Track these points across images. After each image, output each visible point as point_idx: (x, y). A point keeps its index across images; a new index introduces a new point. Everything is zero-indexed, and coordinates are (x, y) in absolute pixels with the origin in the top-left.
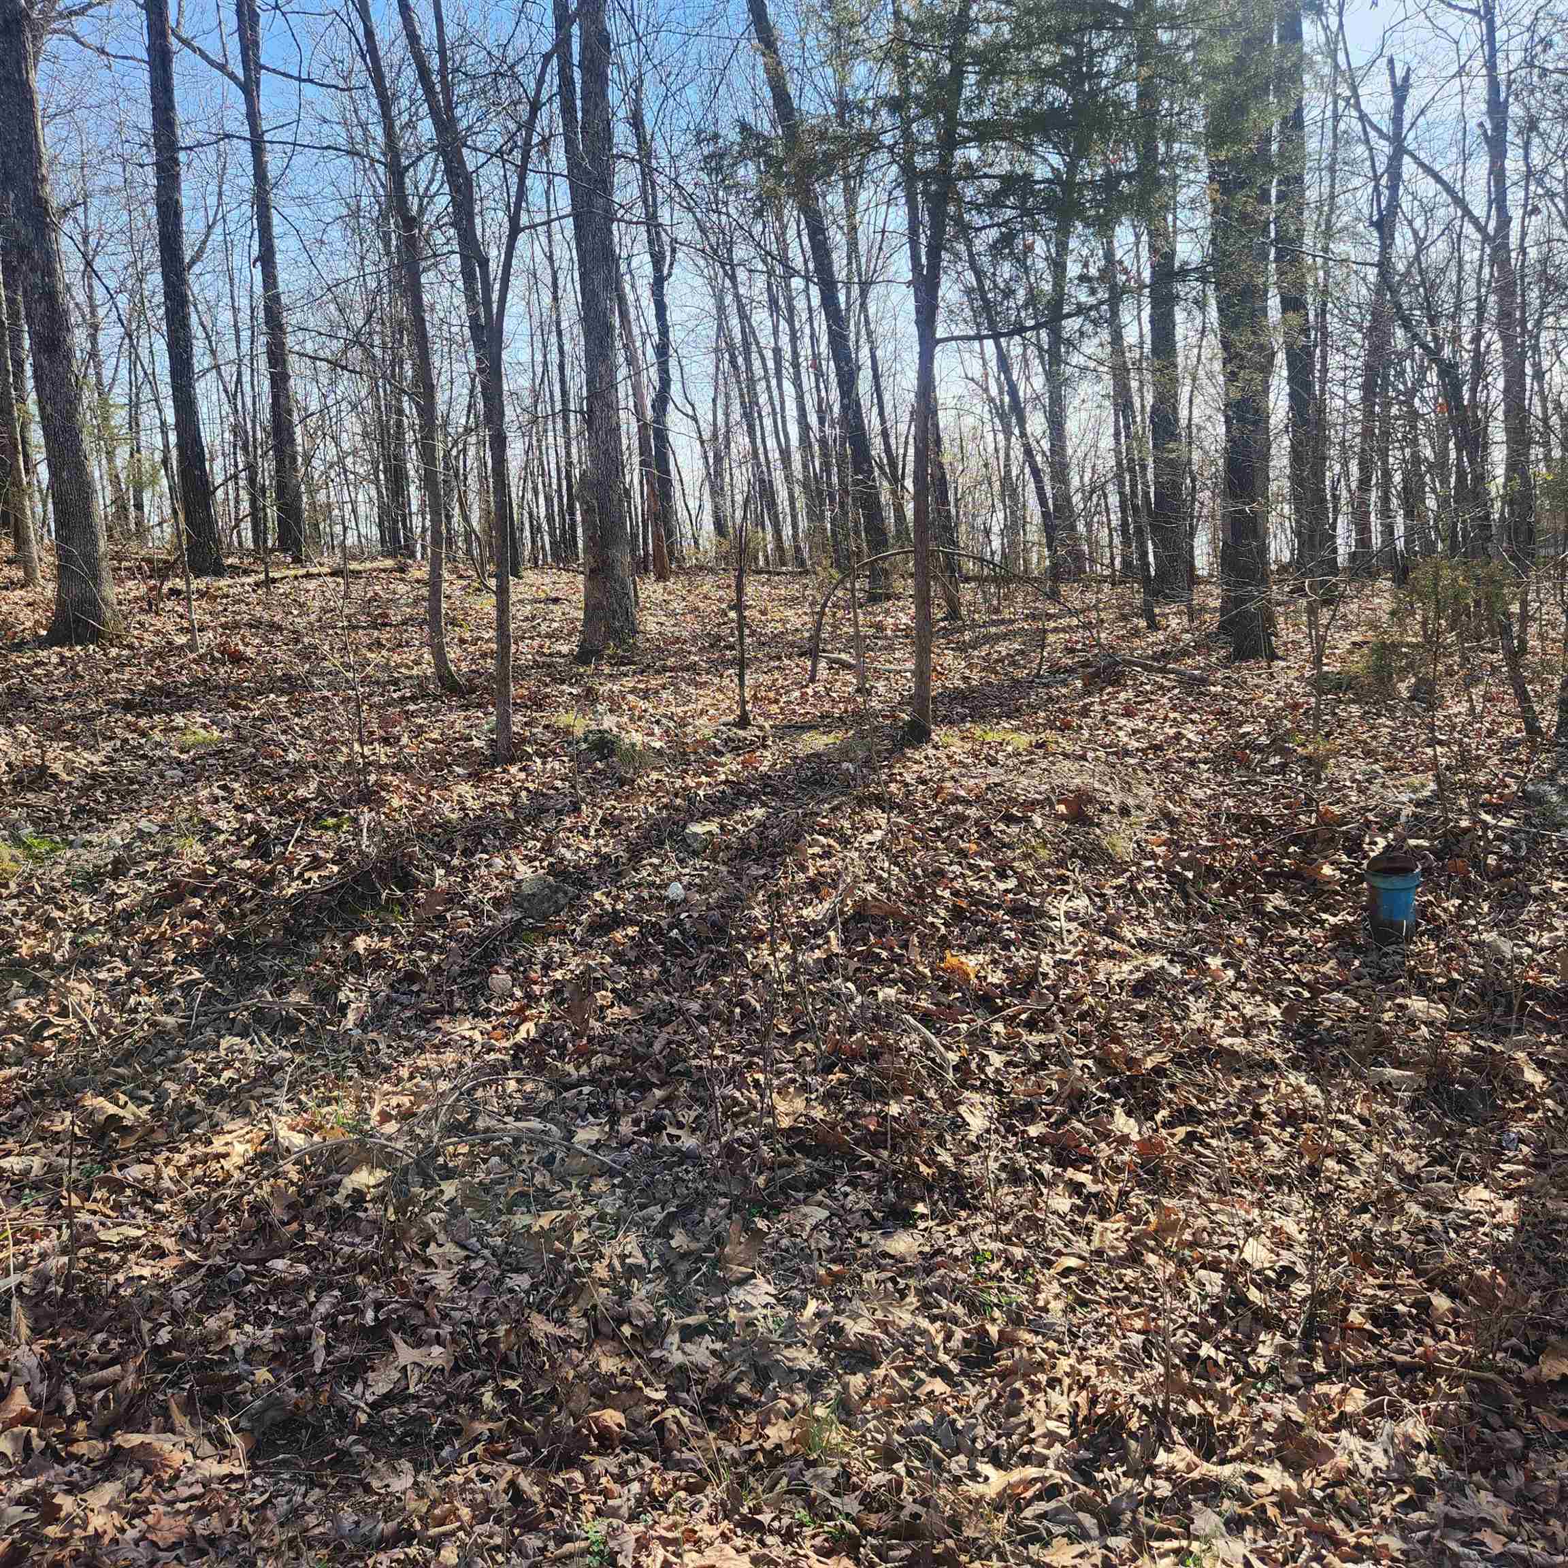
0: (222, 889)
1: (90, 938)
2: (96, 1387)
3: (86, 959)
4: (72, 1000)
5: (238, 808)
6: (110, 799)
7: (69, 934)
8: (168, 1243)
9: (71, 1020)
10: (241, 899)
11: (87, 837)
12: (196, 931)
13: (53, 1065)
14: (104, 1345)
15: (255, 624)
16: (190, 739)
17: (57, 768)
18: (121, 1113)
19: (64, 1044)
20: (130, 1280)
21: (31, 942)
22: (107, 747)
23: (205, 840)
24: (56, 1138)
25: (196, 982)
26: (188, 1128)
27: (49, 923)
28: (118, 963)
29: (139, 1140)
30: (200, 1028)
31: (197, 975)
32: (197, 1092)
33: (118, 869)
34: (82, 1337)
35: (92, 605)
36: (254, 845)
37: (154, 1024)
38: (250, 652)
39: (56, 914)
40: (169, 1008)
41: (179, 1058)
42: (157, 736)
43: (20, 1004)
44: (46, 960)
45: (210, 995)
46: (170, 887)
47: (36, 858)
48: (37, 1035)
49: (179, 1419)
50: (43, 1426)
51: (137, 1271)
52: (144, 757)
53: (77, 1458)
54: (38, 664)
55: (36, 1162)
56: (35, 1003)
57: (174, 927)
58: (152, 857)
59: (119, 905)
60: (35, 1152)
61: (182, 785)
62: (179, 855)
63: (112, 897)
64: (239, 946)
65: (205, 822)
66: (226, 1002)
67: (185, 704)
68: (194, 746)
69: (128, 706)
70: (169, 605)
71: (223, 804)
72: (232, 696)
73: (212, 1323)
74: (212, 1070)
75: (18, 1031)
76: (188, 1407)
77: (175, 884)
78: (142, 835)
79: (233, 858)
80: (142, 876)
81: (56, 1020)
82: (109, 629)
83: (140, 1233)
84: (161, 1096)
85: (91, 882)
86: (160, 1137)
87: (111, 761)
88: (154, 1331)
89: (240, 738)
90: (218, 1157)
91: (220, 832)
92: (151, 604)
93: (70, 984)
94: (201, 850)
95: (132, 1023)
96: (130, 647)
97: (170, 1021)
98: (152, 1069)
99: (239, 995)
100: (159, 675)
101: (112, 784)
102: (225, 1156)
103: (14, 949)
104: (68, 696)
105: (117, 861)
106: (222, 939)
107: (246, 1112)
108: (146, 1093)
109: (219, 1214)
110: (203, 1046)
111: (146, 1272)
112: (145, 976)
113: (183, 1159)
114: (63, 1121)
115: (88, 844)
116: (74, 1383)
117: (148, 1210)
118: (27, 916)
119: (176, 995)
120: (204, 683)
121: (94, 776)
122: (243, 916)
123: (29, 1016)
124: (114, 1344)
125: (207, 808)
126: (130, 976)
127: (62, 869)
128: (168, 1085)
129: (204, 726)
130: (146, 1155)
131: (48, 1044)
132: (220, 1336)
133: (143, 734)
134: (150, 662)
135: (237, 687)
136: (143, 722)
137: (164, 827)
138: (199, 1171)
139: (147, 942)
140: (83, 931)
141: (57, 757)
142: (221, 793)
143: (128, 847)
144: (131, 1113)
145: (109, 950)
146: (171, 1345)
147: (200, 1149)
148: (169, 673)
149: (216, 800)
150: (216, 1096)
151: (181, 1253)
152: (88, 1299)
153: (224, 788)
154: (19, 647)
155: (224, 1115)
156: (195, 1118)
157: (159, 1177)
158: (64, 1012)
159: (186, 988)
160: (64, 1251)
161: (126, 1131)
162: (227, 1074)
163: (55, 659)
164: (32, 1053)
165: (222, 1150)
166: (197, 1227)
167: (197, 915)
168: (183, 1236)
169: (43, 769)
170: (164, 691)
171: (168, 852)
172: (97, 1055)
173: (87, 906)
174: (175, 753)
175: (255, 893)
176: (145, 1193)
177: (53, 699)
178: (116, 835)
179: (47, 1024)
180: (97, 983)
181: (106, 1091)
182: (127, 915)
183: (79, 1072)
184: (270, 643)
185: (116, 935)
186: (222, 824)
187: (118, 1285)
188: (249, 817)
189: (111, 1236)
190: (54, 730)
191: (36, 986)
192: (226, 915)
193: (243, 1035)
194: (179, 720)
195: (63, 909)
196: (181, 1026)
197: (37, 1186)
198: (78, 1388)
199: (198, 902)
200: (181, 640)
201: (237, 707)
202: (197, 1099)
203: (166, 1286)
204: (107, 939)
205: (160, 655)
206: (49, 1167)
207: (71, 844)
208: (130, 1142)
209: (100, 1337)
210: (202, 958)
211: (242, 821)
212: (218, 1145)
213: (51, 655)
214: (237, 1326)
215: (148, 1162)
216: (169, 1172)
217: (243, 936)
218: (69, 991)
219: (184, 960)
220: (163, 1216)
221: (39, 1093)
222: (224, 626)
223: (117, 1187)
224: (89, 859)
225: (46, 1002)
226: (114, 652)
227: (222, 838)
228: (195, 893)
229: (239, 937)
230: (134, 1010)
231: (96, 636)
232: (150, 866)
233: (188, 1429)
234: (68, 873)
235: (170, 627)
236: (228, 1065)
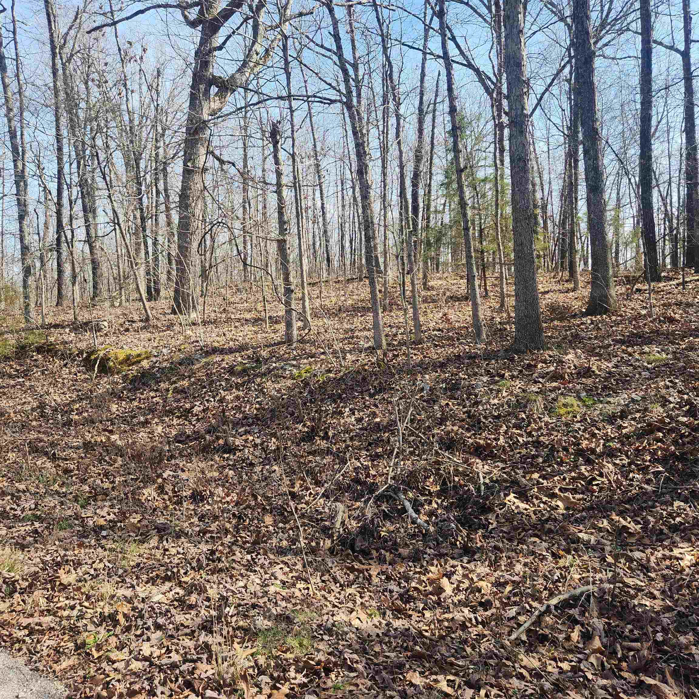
0: (672, 430)
1: (611, 444)
2: (630, 649)
3: (611, 454)
4: (605, 470)
5: (679, 392)
6: (617, 383)
7: (602, 441)
8: (657, 593)
9: (604, 479)
10: (682, 436)
11: (609, 399)
12: (660, 448)
13: (597, 497)
14: (631, 631)
15: (679, 304)
16: (652, 358)
17: (594, 368)
18: (629, 526)
19: (601, 489)
20: (641, 605)
21: (586, 442)
22: (615, 360)
23: (663, 406)
24: (600, 530)
25: (660, 472)
26: (661, 541)
27: (594, 435)
28: (624, 457)
29: (638, 540)
30: (663, 494)
31: (661, 469)
32: (663, 524)
33: (623, 415)
34: (622, 624)
35: (605, 298)
36: (688, 411)
37: (641, 488)
38: (677, 317)
39: (597, 432)
40: (648, 482)
41: (654, 507)
42: (637, 356)
43: (583, 468)
44: (593, 451)
45: (667, 479)
46: (647, 426)
47: (587, 406)
48: (590, 482)
49: (670, 680)
50: (609, 659)
51: (643, 602)
52: (631, 365)
53: (625, 679)
54: (582, 324)
55: (593, 539)
56: (589, 469)
57: (649, 444)
58: (638, 411)
59: (624, 431)
60: (592, 534)
61: (652, 379)
62: (651, 412)
63: (620, 427)
64: (682, 458)
65: (662, 397)
66: (676, 484)
67: (649, 341)
68: (654, 361)
69: (622, 342)
70: (636, 296)
71: (671, 390)
72: (671, 338)
73: (683, 639)
74: (670, 515)
75: (582, 479)
76: (675, 674)
77: (649, 425)
78: (633, 401)
79: (678, 415)
80: (634, 419)
81: (598, 478)
82: (612, 309)
83: (643, 584)
84: (647, 522)
85: (611, 419)
86: (647, 541)
87: (616, 366)
88: (655, 632)
89: (675, 358)
90: (677, 559)
91: (671, 402)
92: (628, 296)
93: (605, 463)
94: (662, 410)
95: (631, 485)
96: (621, 316)
97: (649, 488)
98: (641, 509)
99: (683, 482)
100: (635, 328)
101: (618, 377)
102: (682, 559)
103: (579, 444)
104: (596, 338)
105: (622, 411)
106: (674, 453)
107: (689, 540)
108: (639, 519)
109: (681, 587)
110: (666, 503)
111: (648, 603)
112: (637, 465)
113: (660, 555)
114: (605, 524)
115: (609, 403)
116: (621, 644)
117: (645, 574)
118: (584, 431)
119: (651, 476)
120: (657, 332)
121: (610, 373)
122: (684, 444)
123: (587, 474)
124: (636, 632)
125: (664, 391)
126: (630, 464)
127: (598, 412)
128: (649, 518)
129: (658, 352)
130: (641, 548)
131: (595, 487)
132: (687, 647)
133: (630, 355)
134: (630, 323)
135: (673, 333)
136: (630, 349)
137: (644, 398)
138: (668, 562)
139: (637, 449)
140: (608, 441)
141: (595, 364)
142: (670, 384)
143: (627, 405)
144: (633, 527)
145: (620, 451)
146: (664, 642)
147: (667, 553)
148: (639, 327)
149: (667, 387)
150: (674, 529)
151: (663, 600)
152: (622, 607)
153: (671, 381)
154: (574, 316)
155: (678, 539)
156: (664, 537)
157: (648, 560)
158: (601, 475)
159: (657, 474)
160: (609, 582)
161: (631, 535)
162: (678, 519)
163: (589, 322)
164: (587, 489)
165: (680, 556)
166: (670, 590)
167: (659, 440)
168: (663, 592)
169: (589, 368)
170: (637, 335)
171: (646, 410)
172: (616, 497)
173: (609, 430)
174: (645, 364)
175: (690, 434)
176: (642, 565)
177: (590, 339)
178: (622, 398)
179: (594, 479)
180: (615, 464)
181: (621, 514)
182: (627, 437)
183: (608, 502)
184: (687, 313)
185: (623, 444)
186: (671, 399)
187: (635, 606)
188: (686, 397)
189: (630, 581)
190: (591, 352)
191: (588, 462)
192: (675, 442)
193: (686, 501)
194: (646, 349)
195: (599, 429)
196: (654, 491)
197: (594, 549)
198: (623, 648)
199: (661, 435)
200: (644, 312)
201: (673, 343)
202: (664, 527)
203: (657, 613)
204: (618, 446)
205: (635, 319)
206: (598, 542)
207: (601, 402)
208: (633, 540)
209: (630, 627)
210: (663, 461)
211: (682, 399)
212: (676, 552)
213: (587, 320)
214: (695, 645)
215: (644, 552)
216: (653, 559)
217: (685, 453)
218: (604, 466)
219: (655, 461)
220: (652, 579)
221: (591, 508)
222: (664, 305)
223: (630, 560)
224: (610, 409)
225: (593, 469)
226: (614, 318)
227: (672, 405)
228: (659, 430)
229: (682, 454)
230: (632, 480)
231: (606, 311)
232: (638, 415)
233: (674, 687)
234: (601, 414)
235: (638, 307)
236: (679, 515)
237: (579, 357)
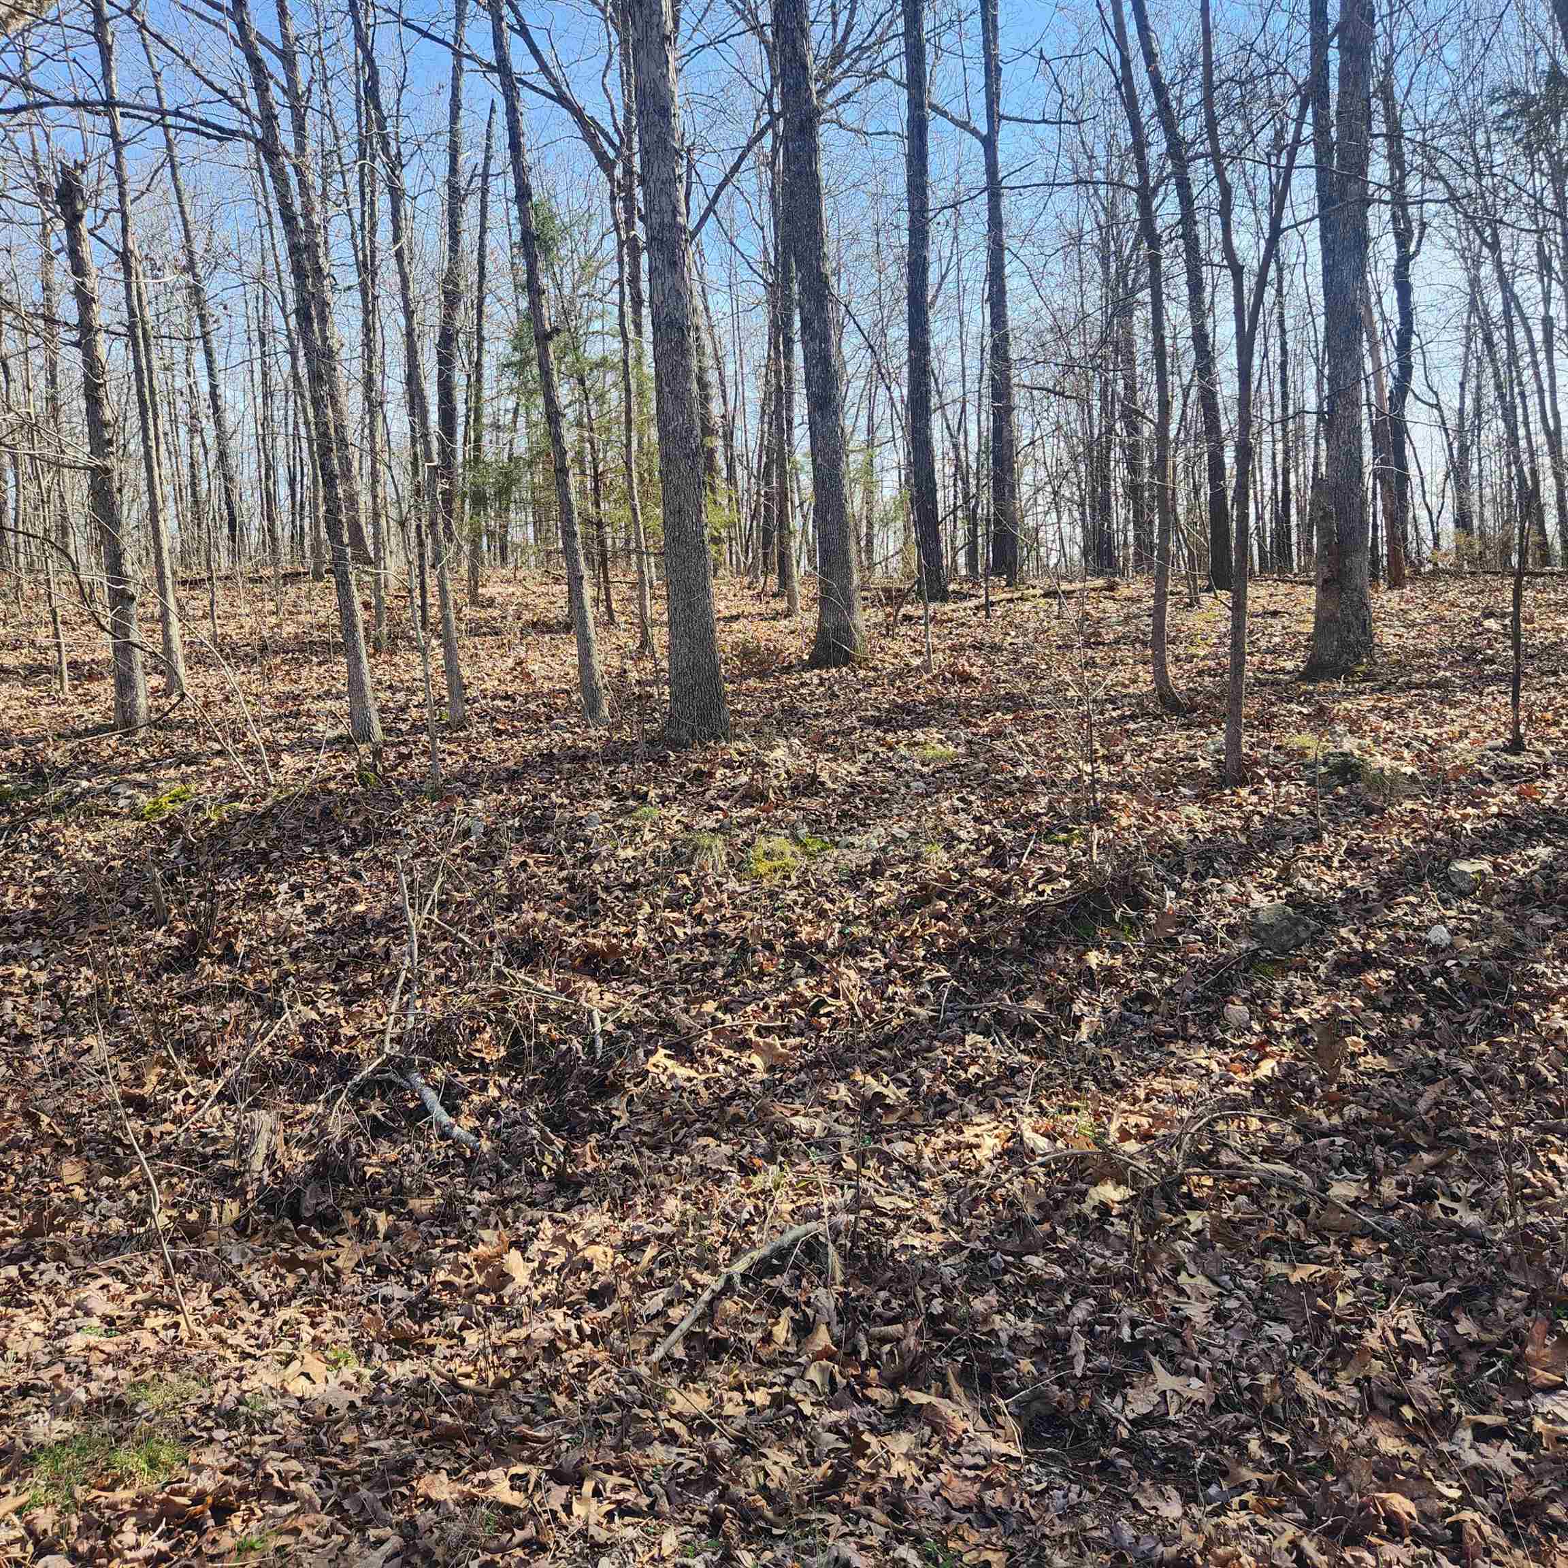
0: (963, 895)
1: (854, 929)
2: (884, 1340)
3: (853, 949)
4: (843, 984)
5: (977, 819)
6: (867, 807)
7: (837, 925)
8: (933, 1220)
9: (841, 1002)
10: (981, 906)
11: (850, 839)
12: (942, 931)
13: (829, 1039)
14: (886, 1303)
15: (977, 647)
16: (930, 753)
17: (824, 776)
18: (885, 1091)
19: (836, 1022)
20: (904, 1247)
21: (808, 928)
22: (862, 759)
23: (948, 848)
24: (832, 1106)
25: (941, 980)
26: (942, 1115)
27: (822, 914)
28: (878, 955)
29: (901, 1118)
30: (947, 1022)
31: (944, 973)
32: (946, 1082)
33: (876, 870)
34: (869, 1291)
35: (844, 632)
36: (990, 857)
37: (908, 1014)
38: (975, 672)
39: (828, 906)
40: (921, 1000)
41: (930, 1049)
42: (903, 751)
43: (801, 982)
44: (820, 946)
45: (955, 991)
46: (920, 889)
47: (811, 855)
48: (814, 1012)
49: (957, 1390)
50: (843, 1366)
51: (909, 1241)
52: (892, 769)
53: (874, 1402)
54: (803, 684)
55: (818, 1124)
56: (812, 983)
57: (923, 926)
58: (904, 860)
59: (878, 902)
60: (817, 1115)
61: (928, 795)
62: (927, 861)
63: (871, 894)
64: (979, 949)
65: (947, 831)
66: (970, 1001)
67: (923, 721)
68: (932, 760)
69: (878, 723)
70: (903, 630)
71: (962, 815)
72: (963, 713)
73: (978, 1305)
74: (959, 1062)
75: (800, 1005)
76: (965, 1376)
77: (924, 887)
78: (895, 840)
79: (973, 866)
80: (895, 877)
81: (830, 1000)
82: (859, 654)
83: (909, 1205)
84: (917, 1082)
85: (854, 879)
86: (918, 1119)
87: (866, 772)
88: (929, 1298)
89: (972, 754)
90: (970, 1147)
91: (961, 841)
92: (888, 631)
93: (842, 969)
94: (945, 856)
95: (890, 1010)
96: (875, 669)
97: (923, 1012)
98: (909, 1055)
99: (982, 995)
100: (900, 694)
101: (867, 793)
102: (978, 1146)
103: (795, 934)
104: (828, 712)
105: (875, 862)
106: (965, 942)
107: (992, 1108)
108: (903, 1076)
109: (976, 1200)
110: (950, 1040)
111: (917, 1243)
112: (901, 969)
113: (939, 1143)
114: (841, 1092)
115: (851, 846)
116: (866, 1333)
117: (913, 1185)
118: (805, 906)
119: (925, 989)
120: (939, 702)
121: (853, 785)
122: (984, 921)
123: (808, 994)
124: (895, 1304)
125: (949, 819)
126: (888, 967)
127: (831, 866)
128: (923, 1072)
129: (941, 742)
130: (907, 1134)
131: (824, 1020)
132: (986, 1320)
133: (891, 748)
134: (892, 684)
135: (967, 705)
136: (890, 737)
137: (913, 834)
138: (954, 1156)
139: (901, 937)
140: (849, 923)
141: (826, 768)
142: (961, 805)
143: (883, 850)
144: (894, 1094)
145: (870, 941)
146: (946, 1316)
147: (953, 1137)
148: (908, 692)
149: (956, 812)
150: (965, 1088)
151: (945, 1231)
152: (871, 1257)
153: (962, 799)
154: (788, 669)
155: (972, 1108)
156: (946, 1107)
157: (920, 1157)
158: (835, 994)
159: (936, 983)
160: (849, 1211)
161: (889, 1109)
162: (973, 1069)
163: (816, 681)
164: (810, 1027)
165: (974, 1141)
166: (957, 1209)
167: (941, 917)
168: (945, 1216)
169: (814, 778)
170: (905, 709)
171: (917, 856)
172: (863, 1036)
173: (852, 902)
174: (918, 766)
175: (994, 900)
176: (908, 1168)
177: (817, 715)
178: (872, 839)
179: (823, 1003)
180: (861, 970)
181: (872, 1069)
182: (884, 913)
183: (849, 1049)
184: (993, 664)
185: (876, 929)
186: (963, 834)
187: (893, 1251)
188: (987, 828)
189: (884, 1203)
190: (820, 743)
191: (813, 968)
192: (968, 919)
193: (986, 1033)
194: (920, 736)
195: (832, 901)
196: (931, 1019)
197: (820, 1146)
198: (871, 1339)
199: (944, 905)
200: (916, 662)
201: (968, 724)
202: (947, 1088)
203: (934, 1259)
204: (868, 932)
205: (900, 676)
206: (830, 1132)
207: (837, 845)
208: (892, 1120)
209: (883, 1294)
210: (948, 957)
211: (980, 832)
212: (969, 1134)
213: (812, 676)
214: (1000, 1312)
215: (911, 1141)
216: (927, 1153)
217: (985, 940)
218: (841, 974)
219: (933, 957)
220: (926, 1194)
221: (817, 1063)
222: (952, 648)
223: (887, 1160)
224: (853, 859)
225: (820, 983)
226: (862, 673)
227: (963, 847)
228: (941, 896)
229: (982, 941)
230: (891, 999)
231: (847, 659)
232: (903, 868)
233: (964, 1401)
234: (836, 870)
235: (905, 651)
236: (974, 1061)
237: (797, 755)
